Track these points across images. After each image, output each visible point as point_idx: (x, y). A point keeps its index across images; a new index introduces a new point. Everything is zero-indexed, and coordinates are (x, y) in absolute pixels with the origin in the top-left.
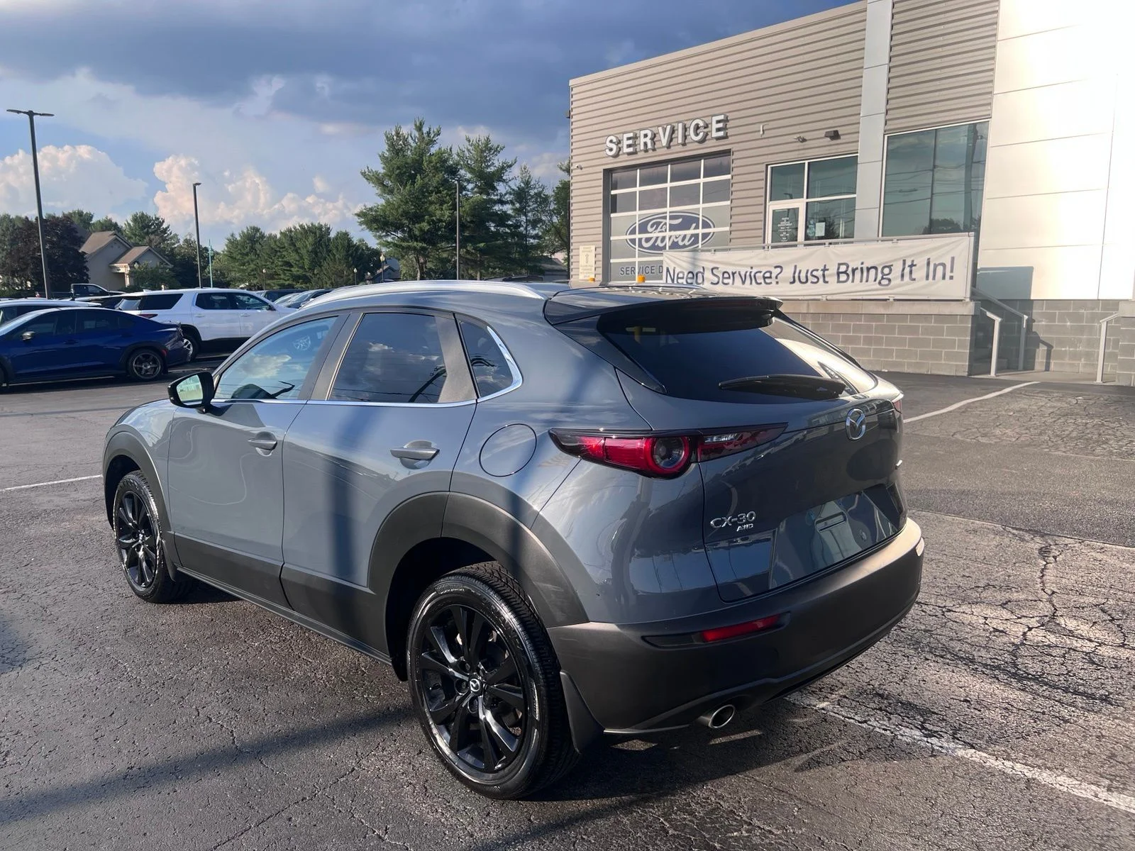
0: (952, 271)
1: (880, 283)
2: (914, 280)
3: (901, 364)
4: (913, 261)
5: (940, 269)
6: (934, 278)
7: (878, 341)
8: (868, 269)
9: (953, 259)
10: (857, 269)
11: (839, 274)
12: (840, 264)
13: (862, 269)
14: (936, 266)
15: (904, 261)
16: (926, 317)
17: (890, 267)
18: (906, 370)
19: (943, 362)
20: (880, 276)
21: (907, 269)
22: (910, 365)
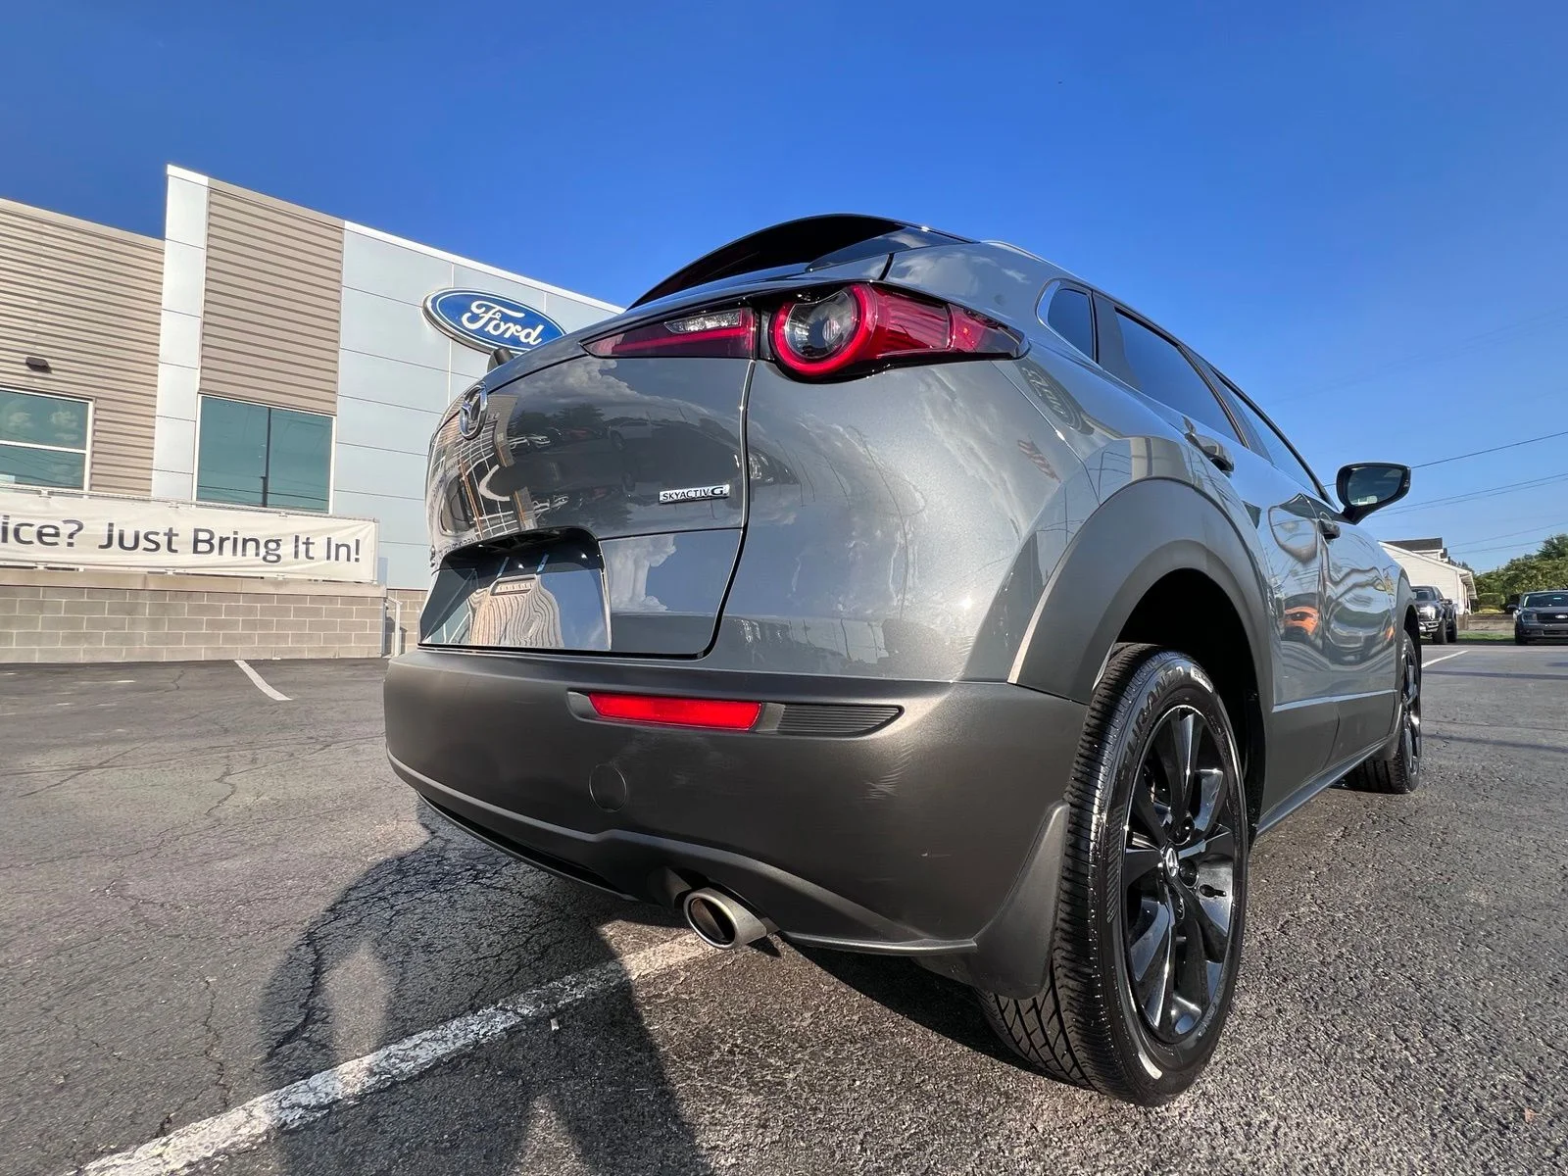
0: (357, 553)
1: (264, 559)
2: (312, 558)
3: (301, 651)
4: (308, 539)
5: (343, 551)
6: (337, 559)
7: (266, 625)
8: (245, 541)
9: (357, 542)
10: (228, 538)
11: (196, 541)
12: (197, 531)
13: (235, 540)
14: (338, 547)
15: (297, 538)
16: (332, 598)
17: (277, 542)
18: (306, 656)
19: (353, 645)
20: (263, 551)
21: (302, 548)
22: (310, 650)
